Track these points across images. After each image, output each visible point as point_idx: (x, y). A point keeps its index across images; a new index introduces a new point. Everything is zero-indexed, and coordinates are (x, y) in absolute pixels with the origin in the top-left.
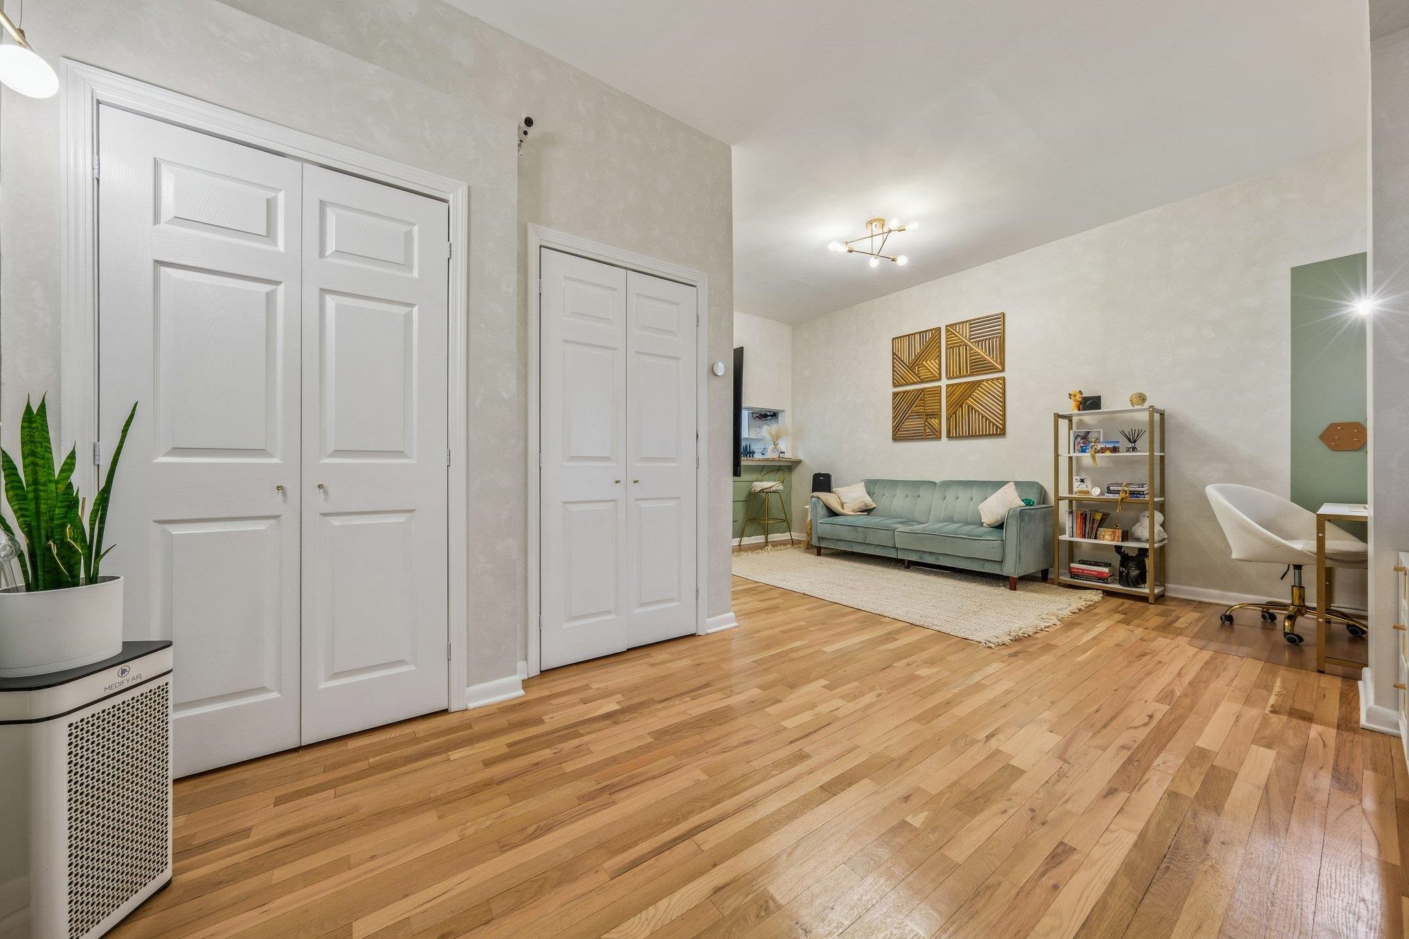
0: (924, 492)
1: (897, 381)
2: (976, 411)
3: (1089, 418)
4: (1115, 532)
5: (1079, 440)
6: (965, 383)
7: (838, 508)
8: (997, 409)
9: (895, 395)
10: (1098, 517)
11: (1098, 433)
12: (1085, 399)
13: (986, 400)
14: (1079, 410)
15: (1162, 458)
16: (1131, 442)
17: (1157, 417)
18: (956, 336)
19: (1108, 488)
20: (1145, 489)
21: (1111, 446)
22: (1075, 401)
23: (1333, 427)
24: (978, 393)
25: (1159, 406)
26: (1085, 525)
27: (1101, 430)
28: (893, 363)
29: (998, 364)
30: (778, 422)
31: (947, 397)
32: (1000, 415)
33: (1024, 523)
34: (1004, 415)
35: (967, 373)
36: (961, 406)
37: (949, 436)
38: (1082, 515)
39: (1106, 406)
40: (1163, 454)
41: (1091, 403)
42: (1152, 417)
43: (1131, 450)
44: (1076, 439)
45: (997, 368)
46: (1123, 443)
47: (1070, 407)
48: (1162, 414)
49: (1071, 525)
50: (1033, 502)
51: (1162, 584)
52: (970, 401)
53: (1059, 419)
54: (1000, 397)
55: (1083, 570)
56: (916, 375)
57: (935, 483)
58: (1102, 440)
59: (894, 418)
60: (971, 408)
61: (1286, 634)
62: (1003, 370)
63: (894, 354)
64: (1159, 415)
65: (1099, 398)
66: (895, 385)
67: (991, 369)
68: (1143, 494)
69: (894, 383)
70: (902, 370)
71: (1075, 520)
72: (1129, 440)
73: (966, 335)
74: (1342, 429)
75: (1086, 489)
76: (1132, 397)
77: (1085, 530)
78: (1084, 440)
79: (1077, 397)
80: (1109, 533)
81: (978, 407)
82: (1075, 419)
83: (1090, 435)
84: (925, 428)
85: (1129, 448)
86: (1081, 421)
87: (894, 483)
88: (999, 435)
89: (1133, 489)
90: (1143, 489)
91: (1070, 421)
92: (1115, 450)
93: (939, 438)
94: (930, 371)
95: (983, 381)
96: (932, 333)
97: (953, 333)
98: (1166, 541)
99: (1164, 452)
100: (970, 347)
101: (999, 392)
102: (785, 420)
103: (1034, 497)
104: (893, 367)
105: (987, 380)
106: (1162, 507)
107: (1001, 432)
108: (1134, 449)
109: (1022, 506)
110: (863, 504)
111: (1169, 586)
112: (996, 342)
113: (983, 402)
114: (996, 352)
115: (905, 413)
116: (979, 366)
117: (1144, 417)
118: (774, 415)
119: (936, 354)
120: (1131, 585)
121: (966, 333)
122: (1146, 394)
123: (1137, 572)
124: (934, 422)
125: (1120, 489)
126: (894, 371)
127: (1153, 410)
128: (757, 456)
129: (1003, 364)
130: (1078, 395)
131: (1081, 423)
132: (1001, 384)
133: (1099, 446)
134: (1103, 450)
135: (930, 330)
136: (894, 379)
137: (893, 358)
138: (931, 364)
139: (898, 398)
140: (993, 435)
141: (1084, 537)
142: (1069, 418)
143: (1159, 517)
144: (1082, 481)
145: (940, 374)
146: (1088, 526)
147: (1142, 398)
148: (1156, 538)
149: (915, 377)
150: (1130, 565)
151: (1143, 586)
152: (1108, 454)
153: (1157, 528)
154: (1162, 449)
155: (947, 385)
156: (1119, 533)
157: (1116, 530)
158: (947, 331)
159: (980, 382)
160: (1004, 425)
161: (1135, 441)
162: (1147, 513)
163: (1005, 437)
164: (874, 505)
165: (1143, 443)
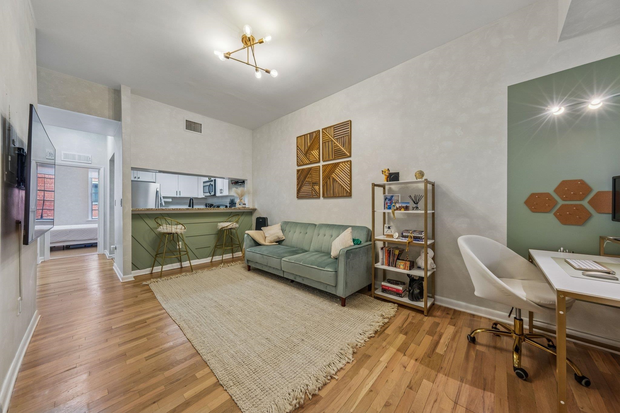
0: (310, 230)
1: (299, 163)
2: (337, 181)
3: (394, 186)
4: (406, 263)
5: (387, 201)
6: (331, 164)
7: (261, 241)
8: (347, 180)
9: (298, 171)
10: (397, 252)
11: (398, 197)
12: (391, 174)
13: (342, 175)
14: (387, 181)
15: (433, 214)
16: (415, 204)
17: (429, 186)
18: (327, 135)
19: (402, 234)
20: (423, 235)
21: (404, 205)
22: (386, 175)
23: (533, 195)
24: (337, 171)
25: (431, 179)
26: (390, 258)
27: (400, 195)
28: (297, 152)
29: (347, 152)
30: (244, 187)
31: (323, 173)
32: (348, 183)
33: (349, 260)
34: (351, 184)
35: (332, 158)
36: (329, 178)
37: (324, 196)
38: (388, 250)
39: (402, 179)
40: (434, 211)
41: (393, 177)
42: (426, 187)
43: (415, 209)
44: (385, 200)
45: (347, 155)
46: (411, 205)
47: (382, 180)
48: (433, 185)
49: (382, 257)
50: (361, 242)
51: (433, 297)
52: (333, 175)
53: (375, 187)
54: (348, 173)
55: (389, 287)
56: (307, 159)
57: (315, 225)
58: (400, 202)
59: (298, 185)
60: (334, 180)
61: (515, 369)
62: (350, 156)
63: (297, 146)
64: (431, 185)
65: (398, 174)
66: (298, 165)
67: (344, 155)
68: (422, 239)
69: (297, 164)
70: (302, 156)
71: (384, 254)
72: (414, 202)
73: (332, 135)
74: (538, 197)
75: (390, 234)
76: (416, 173)
77: (390, 261)
78: (389, 202)
79: (386, 173)
80: (402, 264)
81: (338, 179)
82: (387, 187)
83: (393, 198)
84: (312, 191)
85: (414, 208)
86: (390, 188)
87: (296, 224)
88: (348, 196)
89: (416, 235)
90: (421, 236)
91: (384, 188)
92: (407, 208)
93: (319, 197)
94: (315, 157)
95: (340, 163)
96: (316, 134)
97: (326, 134)
98: (435, 270)
99: (434, 210)
100: (334, 142)
101: (348, 169)
102: (248, 185)
103: (362, 237)
104: (297, 154)
105: (342, 162)
106: (433, 247)
107: (349, 195)
108: (417, 208)
109: (351, 246)
110: (277, 237)
111: (437, 297)
112: (347, 138)
113: (340, 176)
114: (347, 144)
115: (303, 182)
116: (339, 154)
117: (422, 186)
118: (243, 182)
119: (317, 146)
120: (415, 300)
121: (332, 133)
122: (425, 172)
123: (418, 291)
124: (317, 187)
125: (409, 234)
126: (297, 157)
127: (427, 182)
128: (238, 206)
129: (350, 153)
130: (387, 172)
131: (390, 190)
132: (349, 165)
133: (398, 205)
134: (399, 209)
135: (314, 132)
136: (297, 162)
137: (297, 149)
138: (315, 153)
139: (299, 173)
140: (346, 196)
141: (389, 265)
142: (383, 186)
143: (431, 253)
144: (389, 228)
145: (319, 158)
146: (391, 258)
147: (421, 174)
148: (429, 267)
149: (307, 161)
150: (414, 286)
151: (421, 300)
152: (403, 211)
153: (430, 261)
154: (433, 208)
155: (323, 165)
156: (408, 264)
157: (406, 262)
158: (323, 132)
159: (338, 163)
160: (351, 190)
161: (417, 203)
162: (423, 250)
163: (351, 198)
164: (284, 238)
165: (421, 204)
